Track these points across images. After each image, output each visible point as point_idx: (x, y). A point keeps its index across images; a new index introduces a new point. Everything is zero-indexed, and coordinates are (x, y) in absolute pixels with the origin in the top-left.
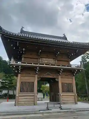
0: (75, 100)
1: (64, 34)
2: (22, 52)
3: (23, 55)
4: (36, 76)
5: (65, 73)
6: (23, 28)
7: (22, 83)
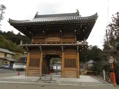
0: (77, 75)
1: (77, 10)
3: (32, 37)
6: (38, 13)
7: (31, 59)
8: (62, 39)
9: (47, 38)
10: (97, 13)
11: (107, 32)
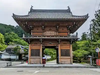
0: (71, 62)
1: (68, 7)
2: (31, 29)
3: (32, 31)
4: (41, 45)
5: (64, 42)
6: (32, 7)
7: (32, 50)
8: (57, 33)
9: (45, 32)
10: (88, 14)
11: (90, 26)
